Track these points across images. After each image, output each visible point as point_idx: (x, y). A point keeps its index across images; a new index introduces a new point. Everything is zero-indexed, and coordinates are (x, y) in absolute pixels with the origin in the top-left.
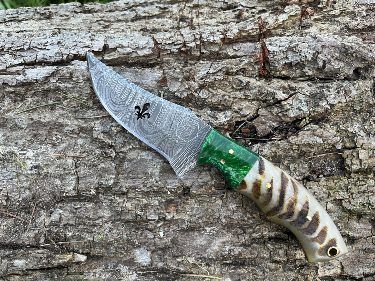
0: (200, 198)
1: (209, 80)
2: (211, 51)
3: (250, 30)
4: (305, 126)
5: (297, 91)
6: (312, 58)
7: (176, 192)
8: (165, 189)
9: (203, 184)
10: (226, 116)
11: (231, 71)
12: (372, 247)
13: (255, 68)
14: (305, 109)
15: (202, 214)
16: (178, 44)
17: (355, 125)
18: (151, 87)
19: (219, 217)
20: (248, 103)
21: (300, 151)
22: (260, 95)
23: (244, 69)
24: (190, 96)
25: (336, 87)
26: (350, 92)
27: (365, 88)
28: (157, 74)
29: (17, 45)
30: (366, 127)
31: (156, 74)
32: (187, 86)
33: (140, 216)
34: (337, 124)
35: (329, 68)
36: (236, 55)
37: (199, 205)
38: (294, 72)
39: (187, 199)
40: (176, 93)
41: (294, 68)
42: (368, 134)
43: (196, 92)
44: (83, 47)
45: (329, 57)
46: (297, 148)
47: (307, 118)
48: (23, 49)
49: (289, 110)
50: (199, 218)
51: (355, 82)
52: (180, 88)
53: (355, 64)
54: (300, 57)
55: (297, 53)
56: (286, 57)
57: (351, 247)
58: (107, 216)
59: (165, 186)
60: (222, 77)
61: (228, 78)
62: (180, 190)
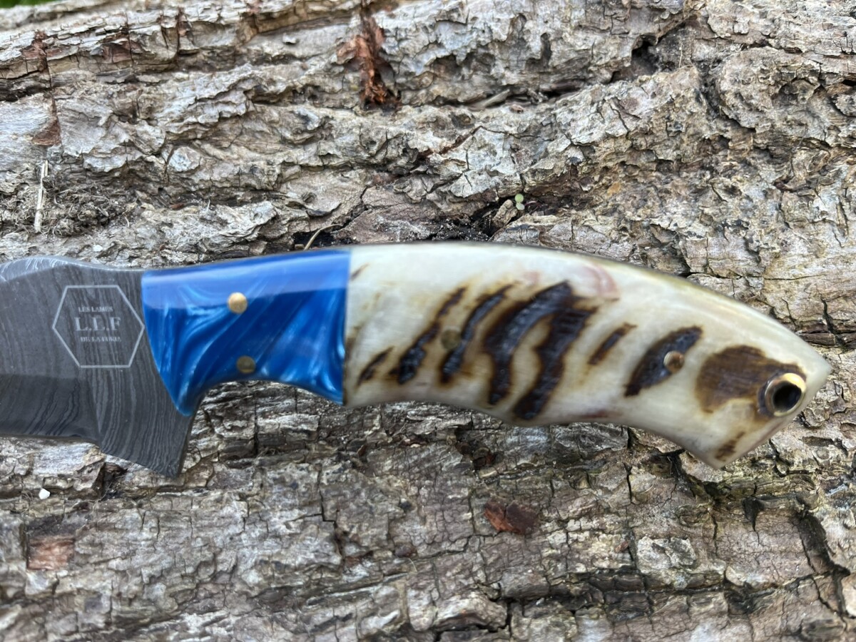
0: (166, 504)
1: (201, 119)
2: (212, 50)
4: (513, 219)
5: (477, 125)
6: (510, 36)
7: (71, 489)
8: (30, 484)
10: (256, 215)
11: (272, 89)
12: (821, 618)
13: (348, 82)
14: (507, 169)
15: (165, 564)
16: (109, 31)
17: (674, 210)
18: (13, 154)
19: (235, 567)
20: (331, 179)
22: (367, 149)
23: (316, 87)
24: (137, 168)
25: (590, 98)
26: (634, 103)
27: (678, 91)
28: (35, 112)
30: (706, 211)
31: (29, 115)
32: (125, 138)
34: (615, 209)
35: (563, 54)
36: (292, 56)
37: (158, 528)
38: (467, 85)
39: (111, 511)
40: (88, 161)
41: (465, 71)
42: (719, 229)
43: (158, 154)
45: (558, 24)
47: (519, 198)
49: (455, 178)
50: (153, 580)
51: (644, 77)
52: (101, 143)
53: (633, 30)
54: (475, 35)
55: (465, 25)
56: (436, 42)
57: (745, 628)
59: (29, 473)
60: (244, 106)
61: (263, 112)
62: (85, 480)
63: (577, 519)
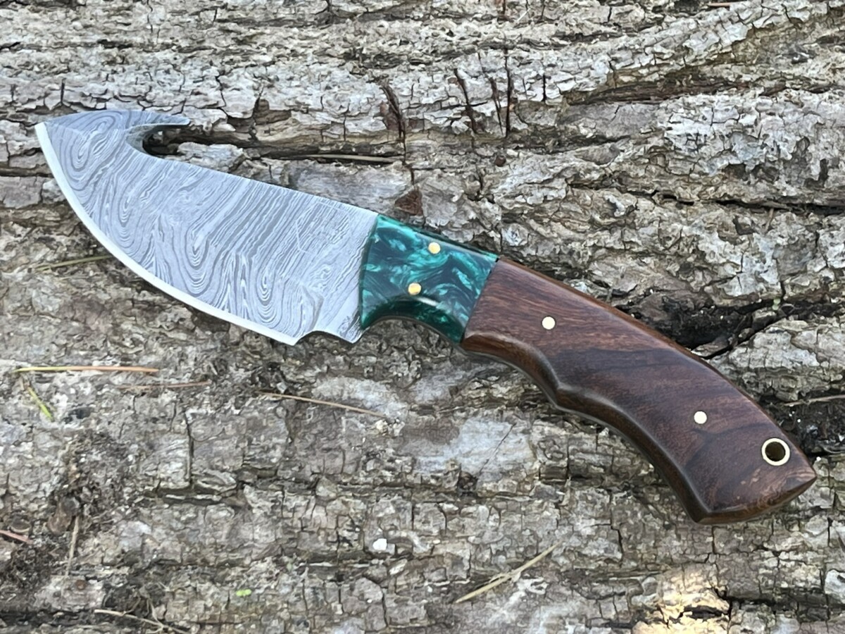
0: (503, 504)
1: (530, 200)
2: (536, 126)
3: (642, 67)
6: (794, 155)
7: (440, 486)
8: (411, 479)
9: (511, 467)
11: (588, 176)
14: (771, 278)
15: (507, 543)
16: (452, 107)
20: (632, 263)
21: (761, 387)
22: (663, 243)
23: (623, 173)
24: (480, 240)
28: (396, 181)
29: (25, 96)
31: (392, 182)
32: (472, 215)
33: (348, 541)
35: (837, 180)
36: (603, 137)
37: (500, 520)
38: (751, 190)
39: (468, 504)
40: (444, 233)
41: (752, 178)
43: (496, 229)
44: (203, 108)
45: (836, 152)
46: (752, 380)
47: (777, 302)
48: (45, 107)
49: (731, 278)
50: (498, 552)
52: (454, 218)
54: (764, 150)
55: (757, 139)
56: (730, 150)
58: (261, 541)
60: (564, 191)
61: (578, 196)
62: (449, 482)
63: (787, 552)
